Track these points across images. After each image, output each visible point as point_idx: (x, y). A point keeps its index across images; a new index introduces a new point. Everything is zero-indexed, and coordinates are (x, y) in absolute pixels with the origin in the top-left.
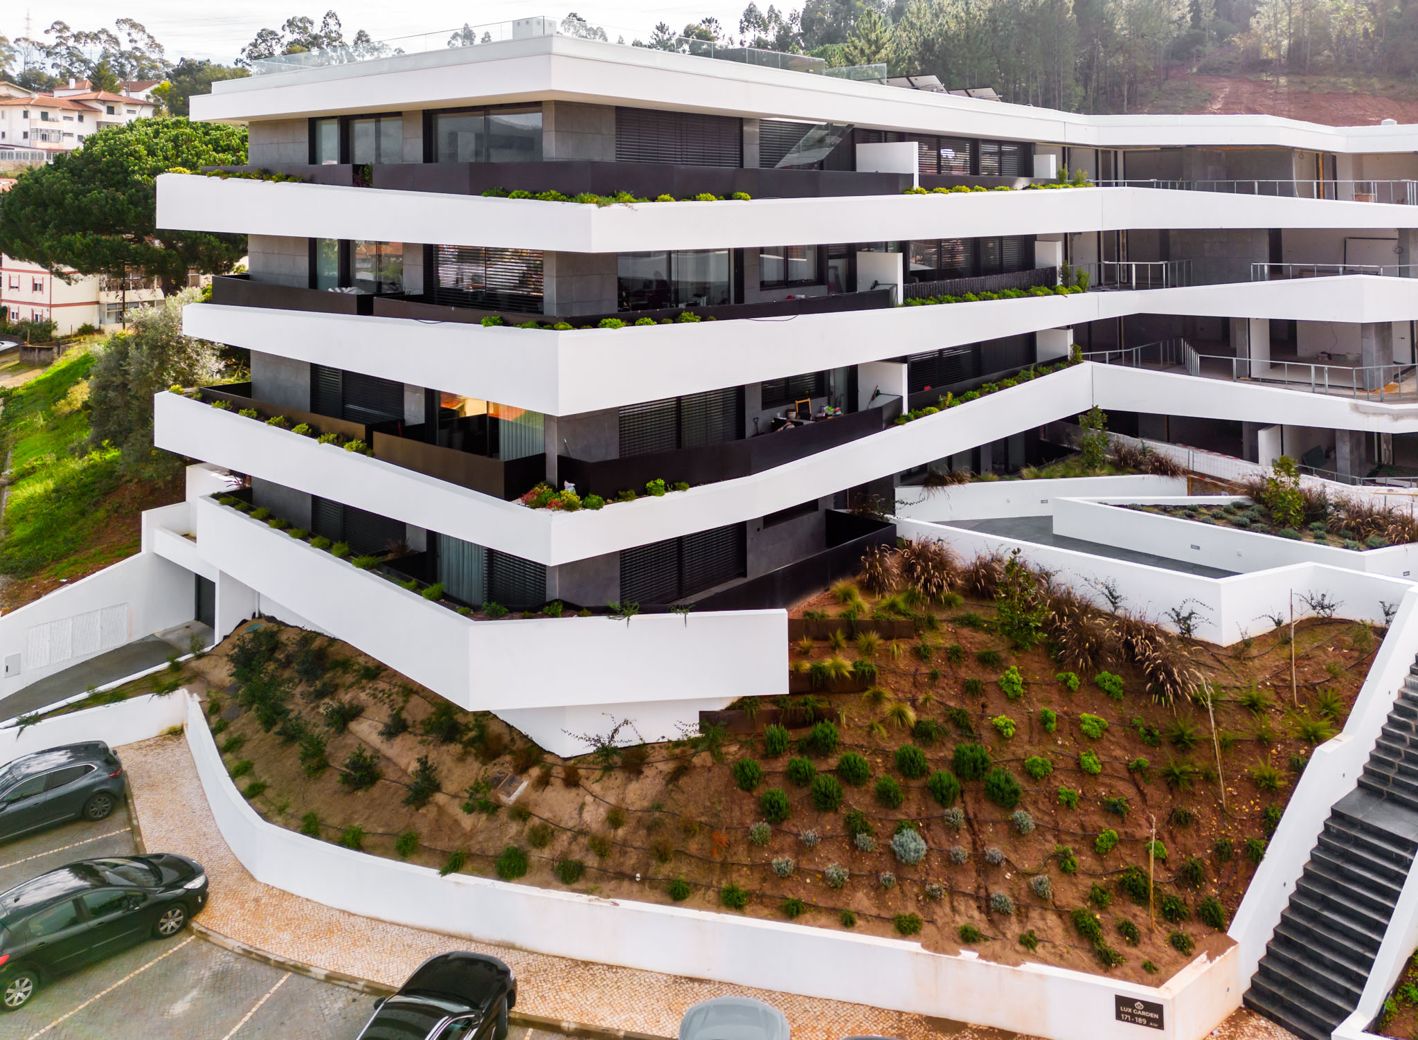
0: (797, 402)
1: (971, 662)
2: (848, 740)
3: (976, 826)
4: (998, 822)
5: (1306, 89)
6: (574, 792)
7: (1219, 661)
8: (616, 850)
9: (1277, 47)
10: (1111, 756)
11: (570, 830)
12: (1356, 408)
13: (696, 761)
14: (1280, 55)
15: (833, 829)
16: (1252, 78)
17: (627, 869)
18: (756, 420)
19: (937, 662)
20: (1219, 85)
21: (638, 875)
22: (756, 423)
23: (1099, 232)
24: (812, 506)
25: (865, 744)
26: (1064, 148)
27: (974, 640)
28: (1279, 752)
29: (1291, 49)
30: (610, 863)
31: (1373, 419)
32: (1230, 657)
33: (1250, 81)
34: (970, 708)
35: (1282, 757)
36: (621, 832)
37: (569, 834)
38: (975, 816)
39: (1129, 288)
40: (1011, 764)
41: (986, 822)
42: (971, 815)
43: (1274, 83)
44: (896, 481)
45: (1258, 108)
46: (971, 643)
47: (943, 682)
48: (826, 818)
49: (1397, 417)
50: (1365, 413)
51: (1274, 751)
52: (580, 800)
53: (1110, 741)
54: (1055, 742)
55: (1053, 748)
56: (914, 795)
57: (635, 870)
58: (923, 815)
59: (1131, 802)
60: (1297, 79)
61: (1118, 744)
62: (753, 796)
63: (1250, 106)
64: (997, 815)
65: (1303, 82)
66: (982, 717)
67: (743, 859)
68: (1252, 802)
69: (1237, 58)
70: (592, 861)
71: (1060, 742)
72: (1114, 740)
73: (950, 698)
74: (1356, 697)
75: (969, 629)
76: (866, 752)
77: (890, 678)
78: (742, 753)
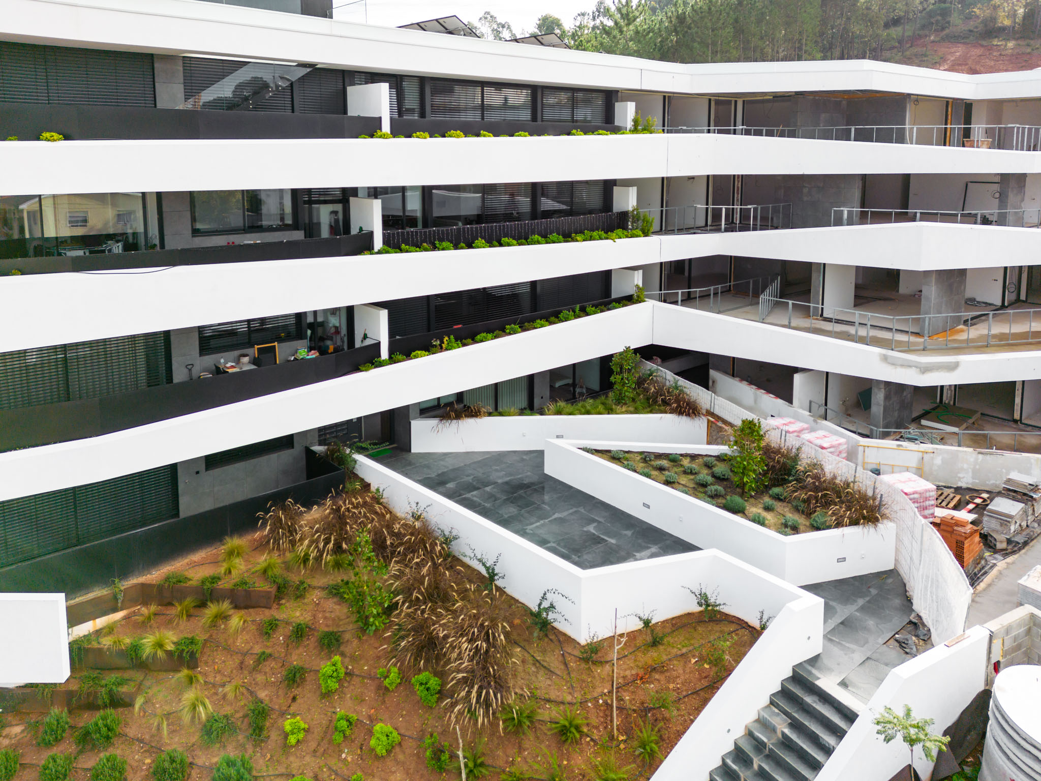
0: (256, 347)
1: (313, 643)
2: (132, 733)
5: (1029, 50)
7: (566, 664)
9: (1014, 15)
12: (885, 358)
14: (1015, 22)
16: (984, 43)
18: (189, 367)
19: (278, 640)
20: (953, 50)
22: (190, 370)
23: (708, 176)
24: (286, 442)
25: (147, 737)
26: (664, 97)
27: (331, 615)
29: (1026, 17)
31: (900, 371)
33: (982, 46)
34: (278, 702)
39: (718, 230)
43: (1002, 47)
44: (412, 413)
45: (978, 68)
46: (326, 618)
47: (269, 666)
49: (925, 369)
50: (893, 364)
54: (339, 757)
55: (333, 762)
60: (1021, 42)
63: (973, 67)
65: (1028, 45)
69: (976, 27)
71: (343, 757)
72: (401, 757)
73: (266, 685)
74: (685, 732)
75: (335, 600)
76: (142, 748)
77: (220, 657)
78: (23, 735)
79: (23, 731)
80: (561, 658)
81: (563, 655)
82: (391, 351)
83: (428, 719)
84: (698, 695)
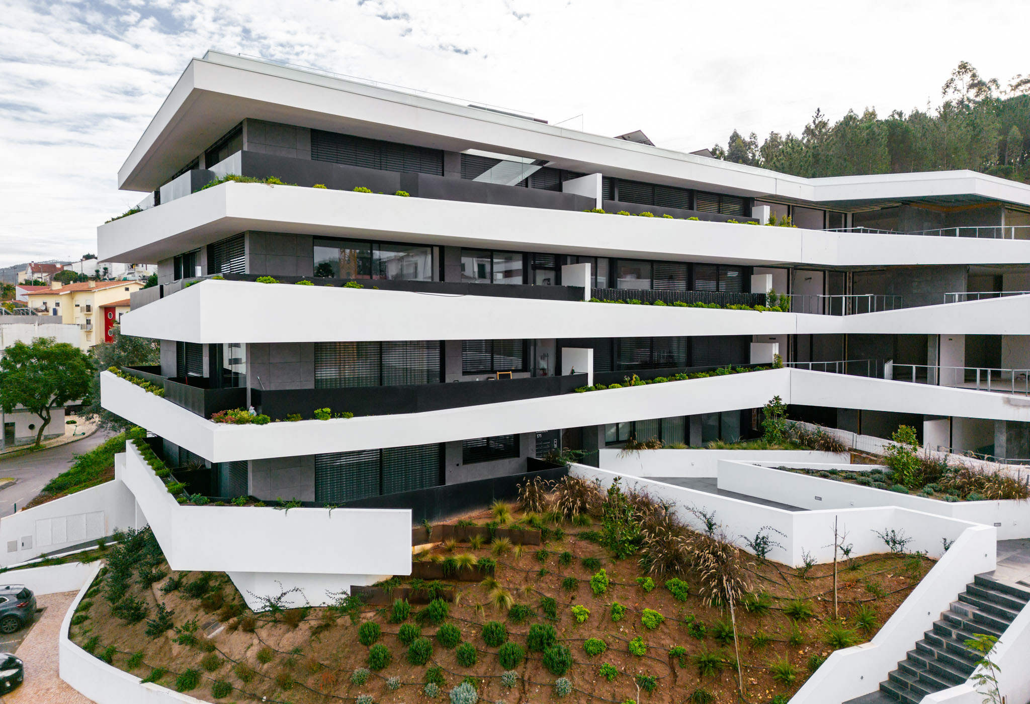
0: (498, 373)
1: (577, 566)
2: (456, 615)
3: (527, 687)
4: (544, 685)
6: (249, 635)
7: (784, 579)
8: (257, 678)
10: (659, 643)
11: (235, 662)
12: (1008, 401)
13: (339, 621)
15: (416, 679)
17: (258, 693)
19: (551, 563)
21: (265, 698)
25: (469, 619)
27: (586, 550)
28: (806, 653)
30: (250, 687)
32: (795, 576)
34: (561, 598)
35: (806, 658)
36: (266, 666)
37: (233, 664)
38: (529, 679)
40: (576, 643)
41: (536, 684)
42: (526, 678)
44: (600, 444)
46: (583, 551)
47: (548, 578)
48: (415, 670)
50: (1016, 406)
51: (801, 652)
52: (250, 642)
53: (663, 632)
54: (618, 630)
55: (614, 633)
56: (488, 659)
57: (264, 693)
58: (488, 675)
59: (662, 681)
61: (669, 635)
62: (368, 650)
64: (547, 680)
66: (568, 606)
67: (342, 694)
68: (767, 692)
70: (238, 685)
71: (621, 630)
72: (666, 630)
73: (549, 590)
74: (893, 614)
75: (586, 541)
76: (467, 624)
77: (509, 574)
78: (375, 618)
79: (374, 616)
80: (779, 575)
81: (780, 573)
82: (595, 383)
83: (682, 609)
84: (900, 593)
